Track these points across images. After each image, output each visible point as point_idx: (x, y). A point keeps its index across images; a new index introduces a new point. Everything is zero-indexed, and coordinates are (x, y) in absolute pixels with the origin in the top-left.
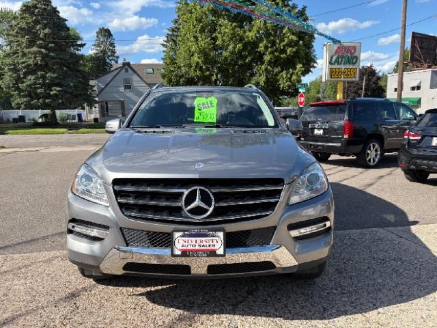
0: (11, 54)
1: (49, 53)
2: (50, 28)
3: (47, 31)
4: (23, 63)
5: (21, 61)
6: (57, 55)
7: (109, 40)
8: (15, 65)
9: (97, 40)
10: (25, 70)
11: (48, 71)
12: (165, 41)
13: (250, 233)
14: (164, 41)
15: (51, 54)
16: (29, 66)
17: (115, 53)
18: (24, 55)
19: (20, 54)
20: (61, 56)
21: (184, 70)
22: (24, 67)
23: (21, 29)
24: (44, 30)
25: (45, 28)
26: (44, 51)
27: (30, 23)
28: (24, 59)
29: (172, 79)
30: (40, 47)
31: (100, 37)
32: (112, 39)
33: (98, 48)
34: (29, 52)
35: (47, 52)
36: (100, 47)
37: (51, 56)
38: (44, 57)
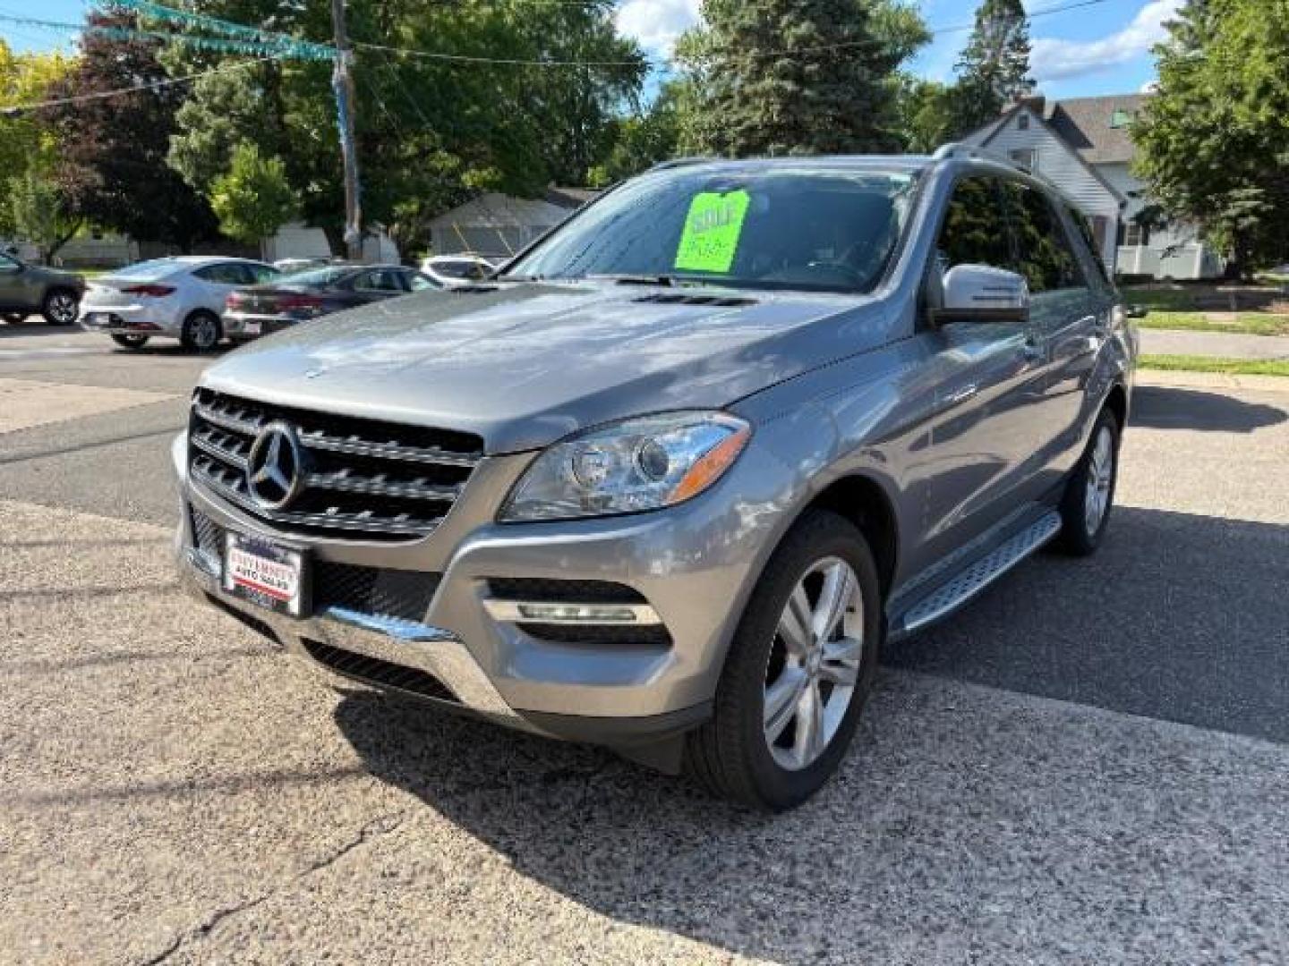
0: (717, 102)
1: (801, 90)
2: (813, 20)
3: (804, 28)
4: (739, 123)
5: (734, 118)
6: (822, 94)
7: (1012, 32)
8: (720, 129)
9: (974, 36)
10: (741, 141)
11: (793, 142)
12: (1182, 13)
13: (375, 576)
14: (1177, 11)
15: (807, 92)
16: (752, 129)
17: (1024, 68)
18: (745, 100)
19: (737, 99)
20: (833, 97)
21: (1218, 109)
22: (741, 134)
23: (744, 31)
24: (797, 25)
25: (803, 20)
26: (789, 86)
27: (767, 12)
28: (744, 113)
29: (1169, 142)
30: (784, 76)
31: (985, 22)
32: (1022, 26)
33: (975, 61)
34: (756, 93)
35: (796, 88)
36: (981, 56)
37: (805, 98)
38: (790, 101)
